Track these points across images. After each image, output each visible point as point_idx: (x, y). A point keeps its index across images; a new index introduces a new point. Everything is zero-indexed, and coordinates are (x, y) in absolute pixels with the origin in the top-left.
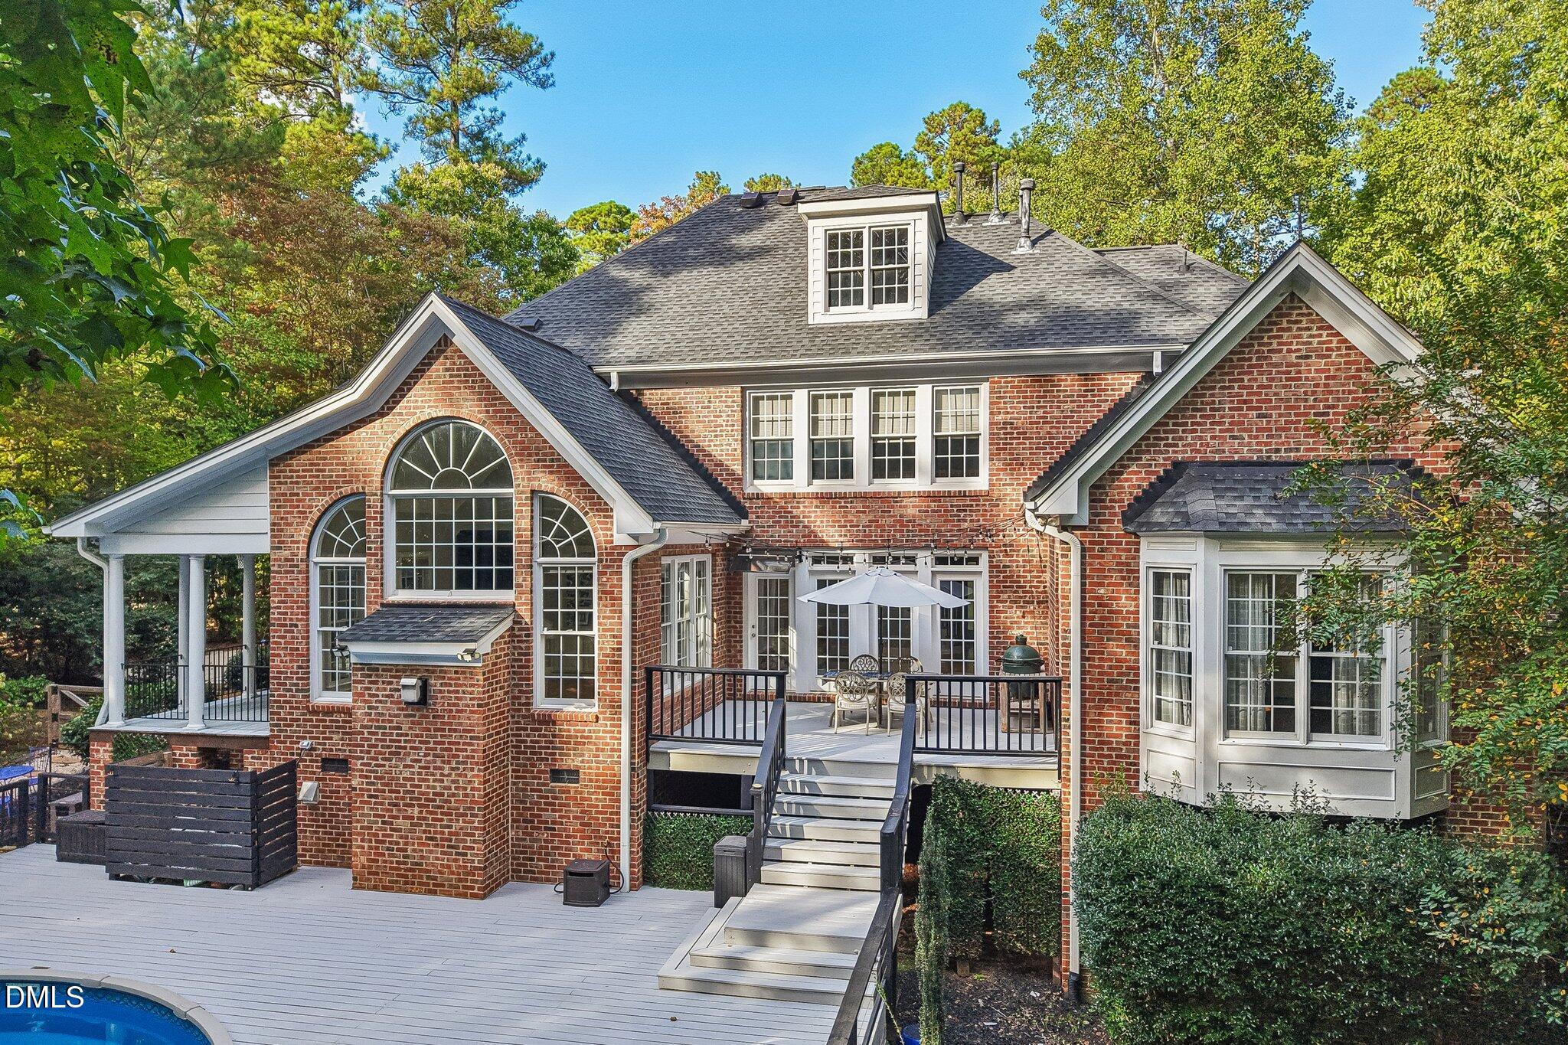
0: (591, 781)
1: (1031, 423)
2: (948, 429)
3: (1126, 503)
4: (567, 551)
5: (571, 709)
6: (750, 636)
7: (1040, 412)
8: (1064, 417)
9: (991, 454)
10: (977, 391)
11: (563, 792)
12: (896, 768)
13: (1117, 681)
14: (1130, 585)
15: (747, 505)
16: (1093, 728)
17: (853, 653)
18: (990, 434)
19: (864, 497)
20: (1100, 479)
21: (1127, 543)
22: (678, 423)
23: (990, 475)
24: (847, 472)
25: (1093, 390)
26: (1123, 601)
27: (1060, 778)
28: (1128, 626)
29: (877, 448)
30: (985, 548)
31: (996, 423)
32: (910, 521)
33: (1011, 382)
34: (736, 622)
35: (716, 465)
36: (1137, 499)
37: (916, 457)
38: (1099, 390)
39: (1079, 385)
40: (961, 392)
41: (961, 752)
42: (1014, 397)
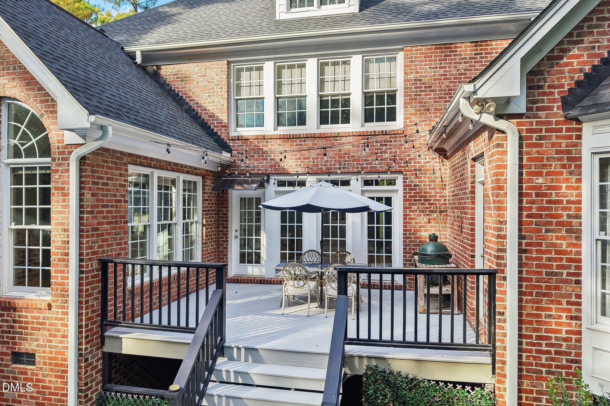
0: (45, 364)
1: (435, 80)
2: (374, 87)
3: (566, 88)
4: (30, 153)
5: (32, 296)
6: (233, 238)
7: (442, 71)
8: (460, 74)
9: (405, 103)
10: (395, 59)
11: (22, 373)
12: (327, 358)
13: (556, 274)
14: (571, 173)
15: (231, 144)
16: (531, 323)
17: (305, 249)
18: (405, 88)
19: (313, 137)
20: (538, 65)
21: (568, 130)
22: (184, 88)
23: (405, 118)
24: (302, 120)
25: (481, 54)
26: (564, 190)
27: (494, 373)
28: (569, 216)
29: (323, 103)
30: (401, 172)
31: (409, 81)
32: (346, 154)
33: (420, 50)
34: (223, 228)
35: (209, 117)
36: (578, 83)
37: (351, 108)
38: (486, 54)
39: (471, 50)
40: (382, 60)
41: (392, 343)
42: (422, 61)
